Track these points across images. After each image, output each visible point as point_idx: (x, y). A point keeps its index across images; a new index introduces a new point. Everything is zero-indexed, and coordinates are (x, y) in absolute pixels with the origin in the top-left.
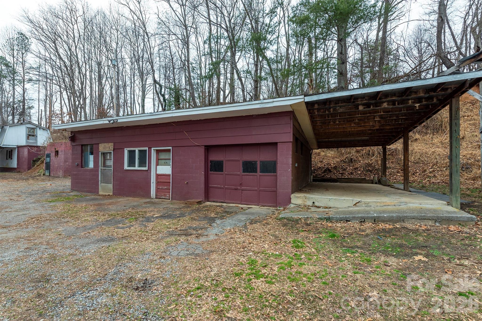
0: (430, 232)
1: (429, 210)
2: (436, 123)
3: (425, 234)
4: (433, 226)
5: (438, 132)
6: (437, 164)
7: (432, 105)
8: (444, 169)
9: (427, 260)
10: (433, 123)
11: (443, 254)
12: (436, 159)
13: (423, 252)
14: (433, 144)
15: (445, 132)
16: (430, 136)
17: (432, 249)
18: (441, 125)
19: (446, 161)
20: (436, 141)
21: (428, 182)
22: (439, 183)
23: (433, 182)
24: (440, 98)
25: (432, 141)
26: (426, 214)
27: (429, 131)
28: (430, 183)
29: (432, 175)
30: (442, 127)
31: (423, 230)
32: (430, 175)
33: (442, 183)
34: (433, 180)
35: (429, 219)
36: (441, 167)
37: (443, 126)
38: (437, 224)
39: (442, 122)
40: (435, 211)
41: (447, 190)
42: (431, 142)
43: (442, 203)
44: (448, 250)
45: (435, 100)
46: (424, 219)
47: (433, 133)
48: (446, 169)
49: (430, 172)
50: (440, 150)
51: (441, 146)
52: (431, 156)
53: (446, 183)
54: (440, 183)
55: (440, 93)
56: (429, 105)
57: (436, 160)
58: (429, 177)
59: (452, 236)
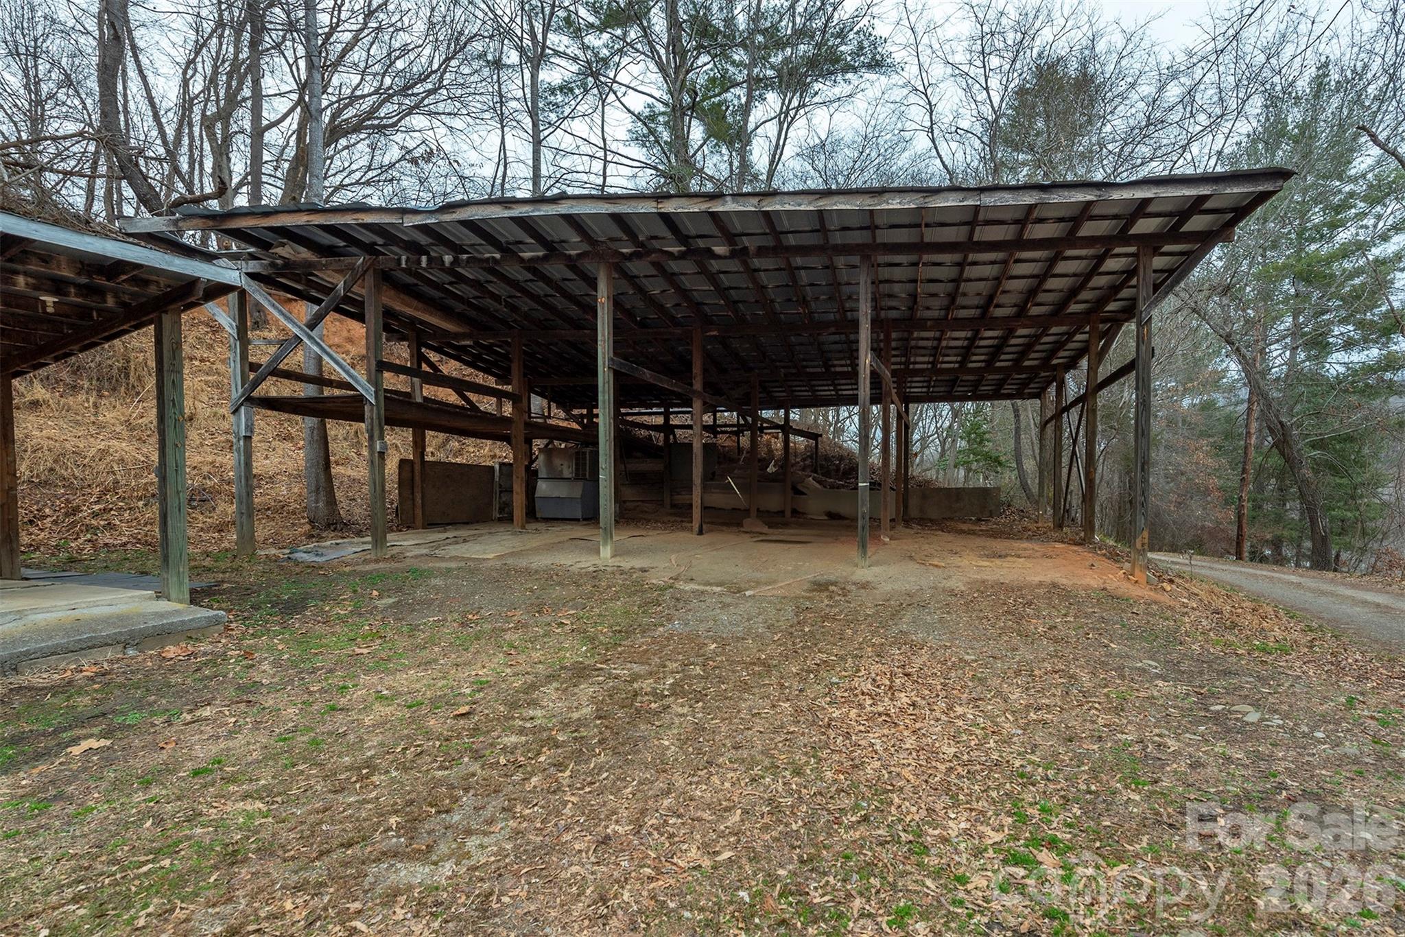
0: (109, 677)
1: (106, 620)
2: (110, 362)
3: (96, 686)
4: (118, 660)
5: (114, 389)
6: (115, 488)
7: (100, 311)
8: (141, 504)
9: (108, 743)
10: (98, 359)
11: (153, 714)
12: (114, 473)
13: (95, 730)
14: (101, 427)
15: (138, 394)
16: (88, 400)
17: (123, 713)
18: (125, 371)
19: (144, 481)
20: (108, 416)
21: (88, 546)
22: (125, 544)
23: (106, 544)
24: (126, 298)
25: (96, 414)
26: (94, 631)
27: (86, 385)
28: (94, 547)
29: (102, 523)
30: (127, 376)
31: (90, 679)
32: (93, 522)
33: (133, 545)
34: (106, 538)
35: (107, 644)
36: (131, 497)
37: (132, 374)
38: (131, 652)
39: (128, 362)
40: (122, 618)
41: (153, 563)
42: (93, 418)
43: (140, 597)
44: (164, 702)
45: (110, 302)
46: (90, 648)
47: (99, 391)
48: (146, 505)
49: (95, 515)
50: (123, 447)
51: (126, 434)
52: (93, 465)
53: (146, 544)
54: (129, 546)
55: (126, 286)
56: (92, 309)
57: (111, 478)
58: (89, 528)
59: (173, 670)
